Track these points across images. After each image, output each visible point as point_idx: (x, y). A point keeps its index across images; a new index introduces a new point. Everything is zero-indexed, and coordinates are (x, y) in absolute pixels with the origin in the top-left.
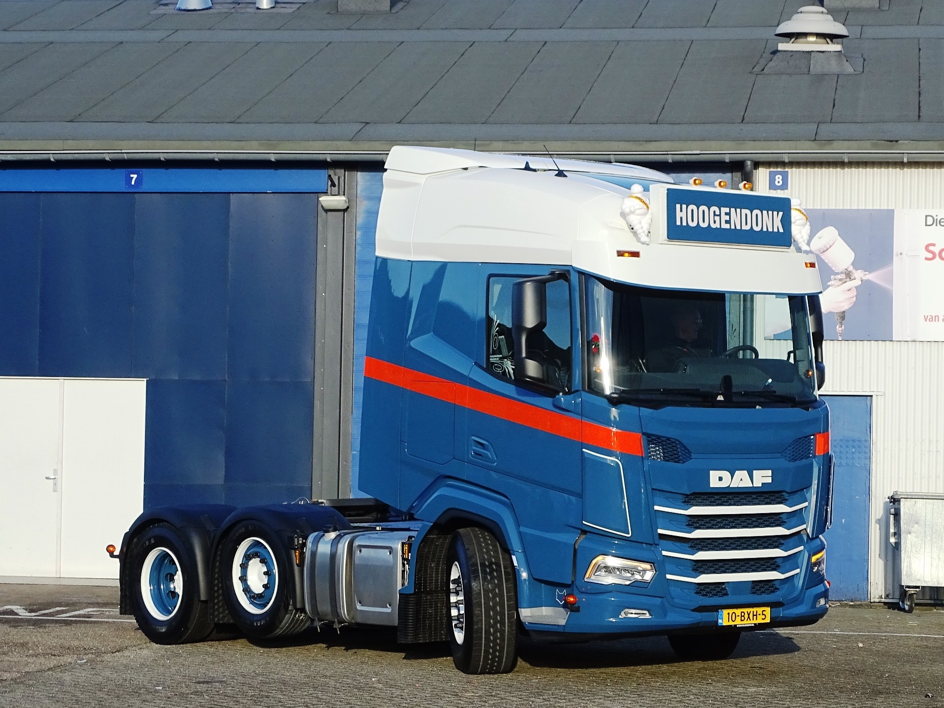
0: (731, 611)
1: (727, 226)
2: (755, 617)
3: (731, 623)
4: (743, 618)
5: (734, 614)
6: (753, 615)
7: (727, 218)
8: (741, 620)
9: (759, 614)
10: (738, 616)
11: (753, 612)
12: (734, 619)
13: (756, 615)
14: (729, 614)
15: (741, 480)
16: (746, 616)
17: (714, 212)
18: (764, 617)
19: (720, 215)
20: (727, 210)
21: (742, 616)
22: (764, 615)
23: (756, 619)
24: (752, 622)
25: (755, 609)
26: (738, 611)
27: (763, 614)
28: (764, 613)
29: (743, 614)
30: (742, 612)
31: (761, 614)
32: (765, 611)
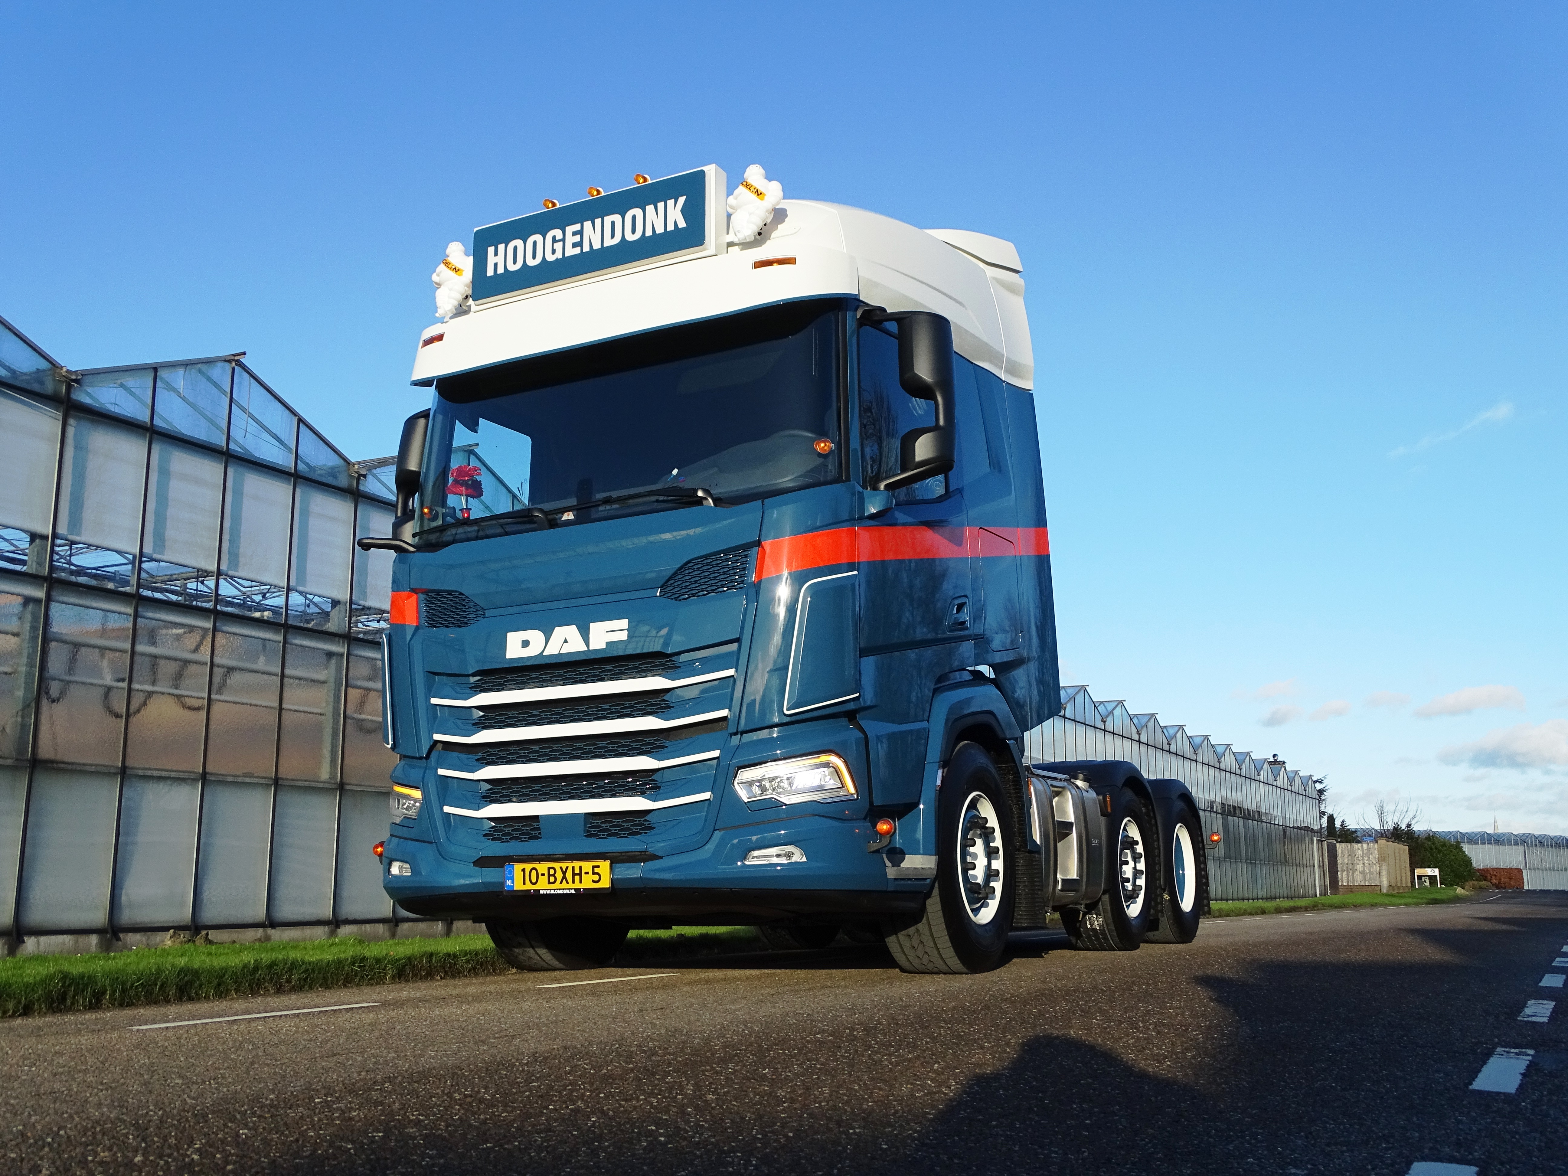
0: (528, 866)
1: (577, 251)
2: (577, 878)
3: (529, 887)
4: (552, 879)
5: (534, 872)
6: (574, 874)
7: (577, 238)
8: (549, 883)
9: (587, 873)
10: (543, 875)
11: (573, 868)
12: (534, 880)
13: (580, 874)
14: (524, 870)
15: (566, 641)
16: (559, 875)
17: (554, 237)
18: (596, 878)
19: (563, 240)
20: (577, 227)
21: (549, 875)
22: (597, 874)
23: (581, 882)
24: (571, 885)
25: (577, 864)
26: (543, 867)
27: (594, 873)
28: (596, 870)
29: (552, 872)
30: (549, 869)
31: (591, 872)
32: (598, 867)
